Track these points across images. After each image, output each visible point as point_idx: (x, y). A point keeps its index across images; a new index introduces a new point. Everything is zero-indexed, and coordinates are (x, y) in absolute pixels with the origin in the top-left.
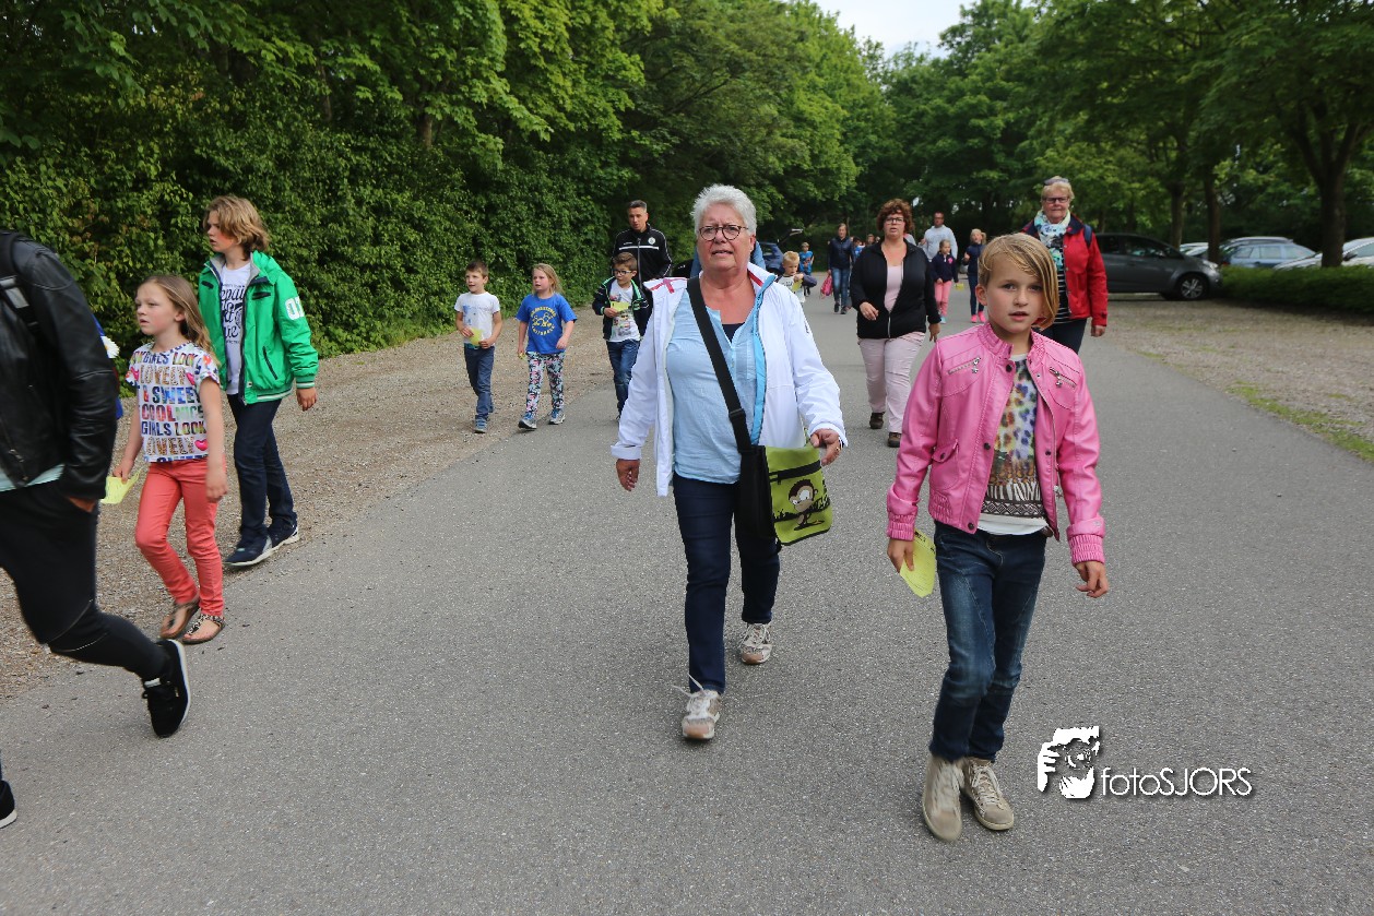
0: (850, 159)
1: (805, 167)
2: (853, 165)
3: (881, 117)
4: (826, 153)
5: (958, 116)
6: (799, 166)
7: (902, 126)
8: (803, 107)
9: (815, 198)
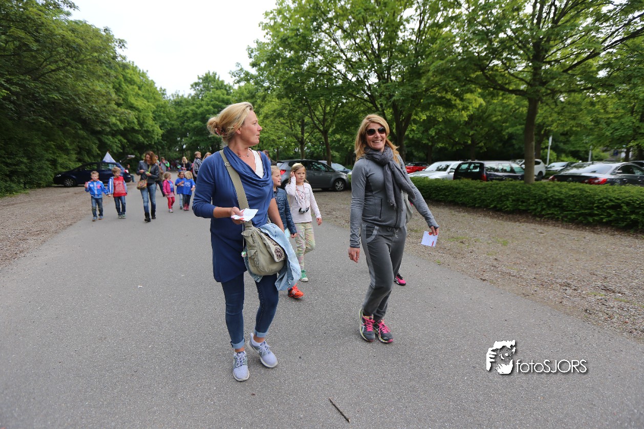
0: (159, 128)
1: (137, 128)
2: (159, 130)
3: (170, 113)
4: (146, 123)
5: (202, 114)
6: (133, 129)
7: (178, 117)
8: (132, 102)
9: (143, 143)
